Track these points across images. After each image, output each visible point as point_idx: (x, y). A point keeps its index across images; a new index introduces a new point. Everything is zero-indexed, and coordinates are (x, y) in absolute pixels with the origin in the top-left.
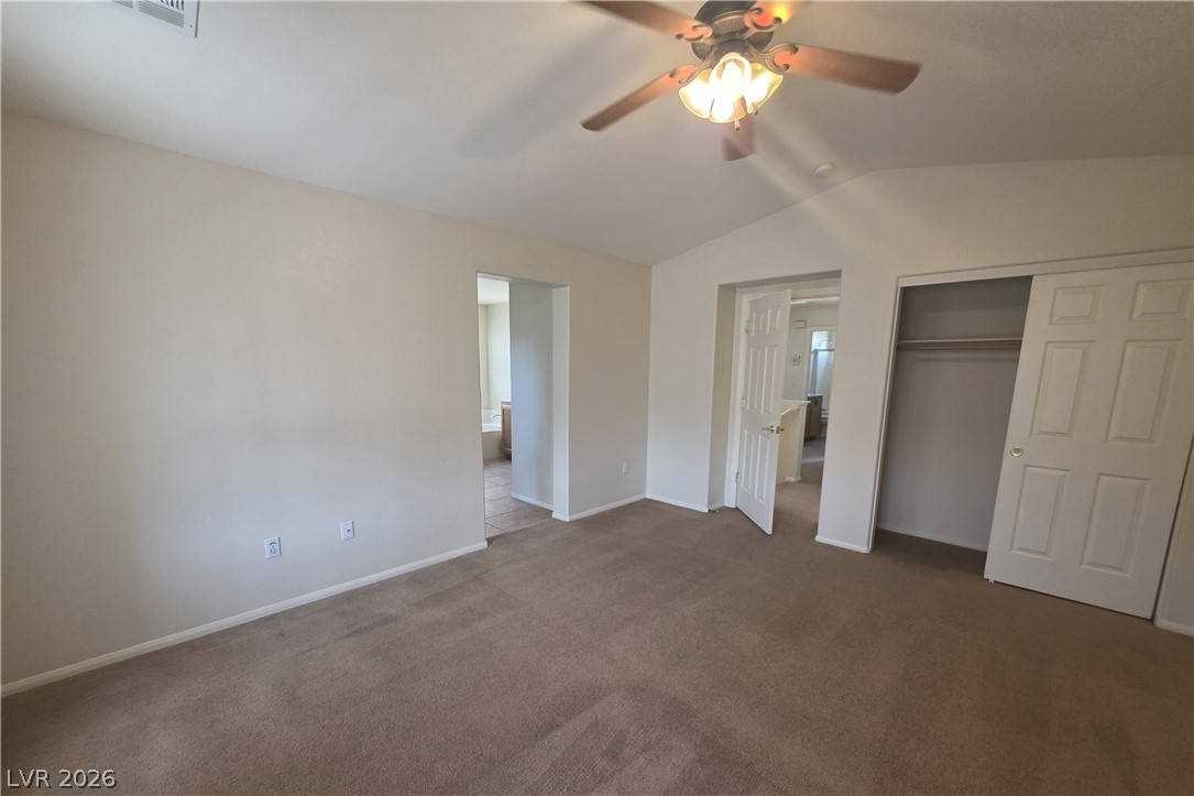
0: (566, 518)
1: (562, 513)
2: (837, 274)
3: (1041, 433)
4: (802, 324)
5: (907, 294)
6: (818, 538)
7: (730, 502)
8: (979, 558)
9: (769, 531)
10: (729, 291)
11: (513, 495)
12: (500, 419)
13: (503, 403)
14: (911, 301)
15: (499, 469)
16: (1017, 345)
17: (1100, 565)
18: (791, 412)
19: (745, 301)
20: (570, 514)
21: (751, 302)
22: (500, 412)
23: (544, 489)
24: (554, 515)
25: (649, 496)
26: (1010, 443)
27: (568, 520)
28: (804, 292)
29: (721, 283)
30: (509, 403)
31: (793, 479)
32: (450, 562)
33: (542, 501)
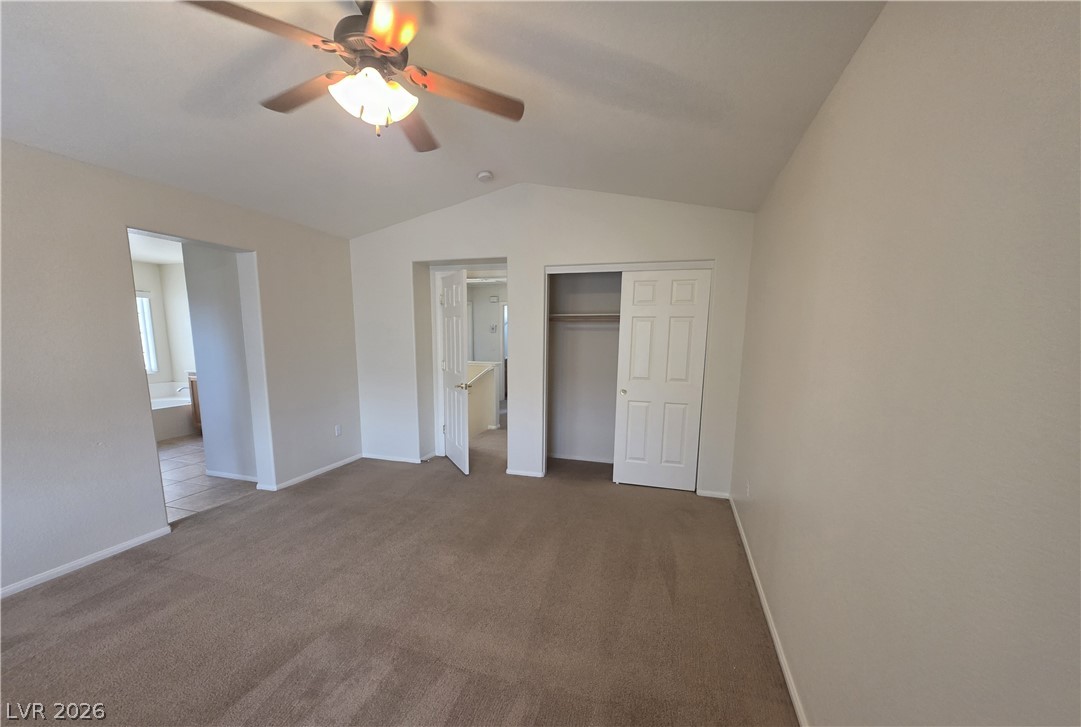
0: (274, 488)
1: (267, 482)
2: (503, 260)
3: (635, 378)
4: (495, 299)
5: (553, 279)
6: (509, 471)
7: (440, 452)
8: (608, 469)
9: (467, 473)
10: (422, 269)
11: (209, 472)
12: (188, 392)
13: (190, 374)
14: (557, 284)
15: (191, 447)
16: (617, 319)
17: (672, 462)
18: (488, 372)
19: (437, 277)
20: (277, 484)
21: (443, 278)
22: (187, 384)
23: (246, 460)
24: (259, 487)
25: (365, 455)
26: (619, 388)
27: (275, 490)
28: (481, 273)
29: (415, 260)
30: (194, 374)
31: (494, 427)
32: (115, 558)
33: (244, 474)
